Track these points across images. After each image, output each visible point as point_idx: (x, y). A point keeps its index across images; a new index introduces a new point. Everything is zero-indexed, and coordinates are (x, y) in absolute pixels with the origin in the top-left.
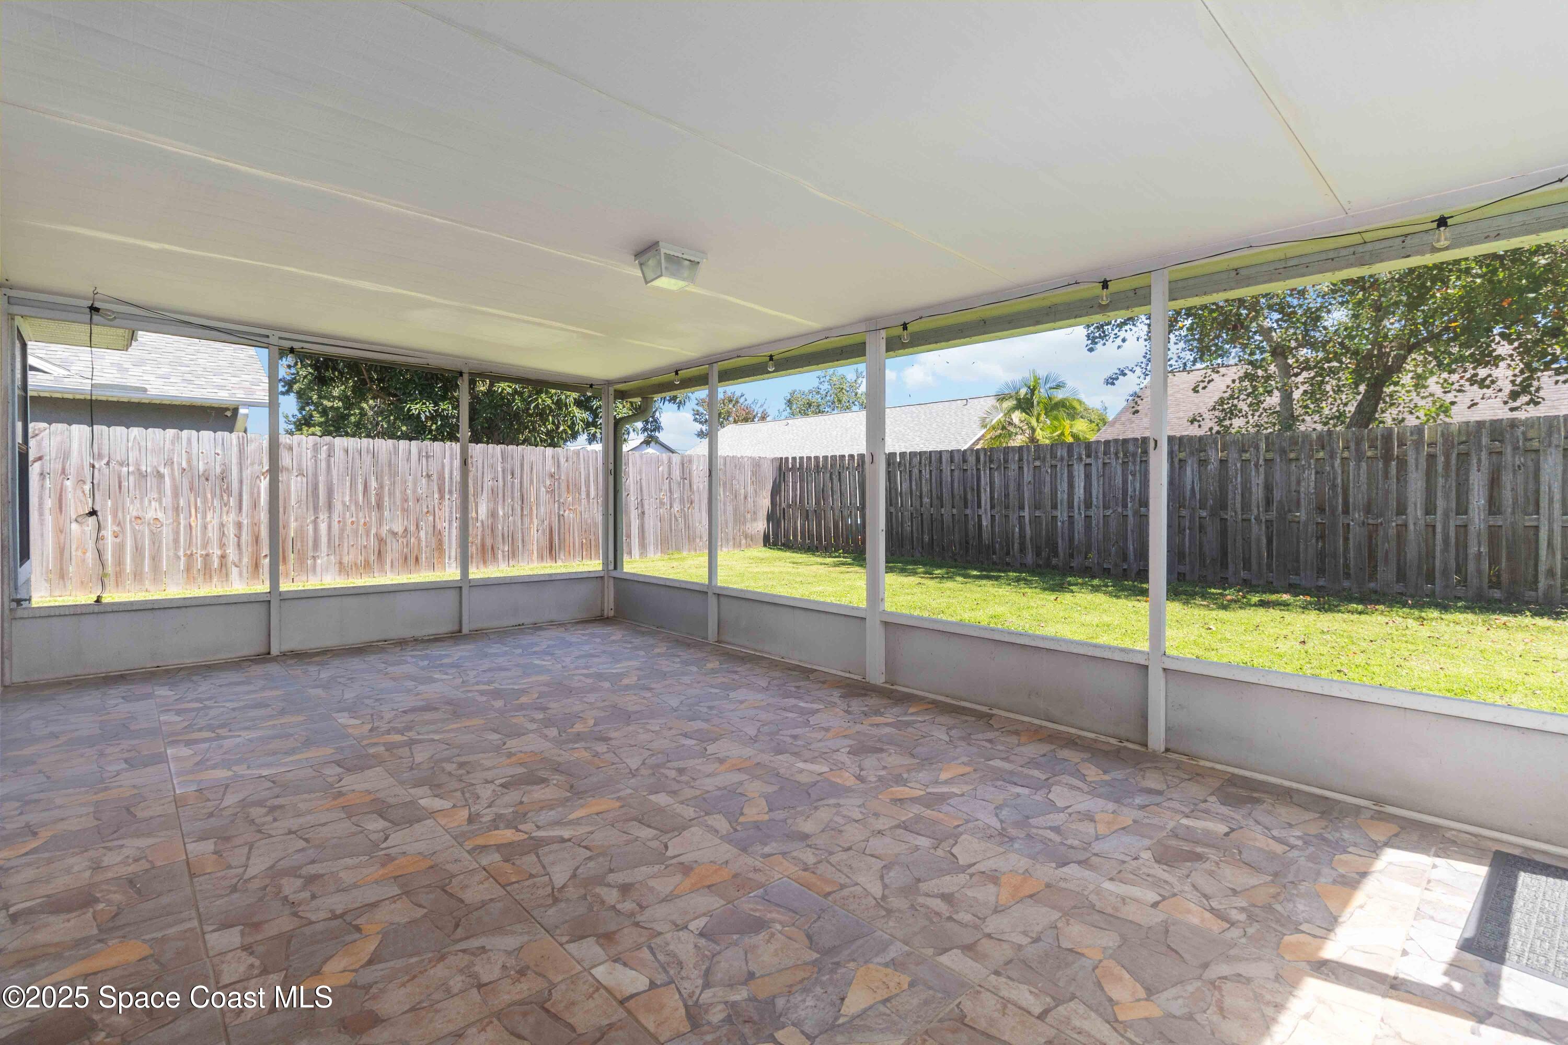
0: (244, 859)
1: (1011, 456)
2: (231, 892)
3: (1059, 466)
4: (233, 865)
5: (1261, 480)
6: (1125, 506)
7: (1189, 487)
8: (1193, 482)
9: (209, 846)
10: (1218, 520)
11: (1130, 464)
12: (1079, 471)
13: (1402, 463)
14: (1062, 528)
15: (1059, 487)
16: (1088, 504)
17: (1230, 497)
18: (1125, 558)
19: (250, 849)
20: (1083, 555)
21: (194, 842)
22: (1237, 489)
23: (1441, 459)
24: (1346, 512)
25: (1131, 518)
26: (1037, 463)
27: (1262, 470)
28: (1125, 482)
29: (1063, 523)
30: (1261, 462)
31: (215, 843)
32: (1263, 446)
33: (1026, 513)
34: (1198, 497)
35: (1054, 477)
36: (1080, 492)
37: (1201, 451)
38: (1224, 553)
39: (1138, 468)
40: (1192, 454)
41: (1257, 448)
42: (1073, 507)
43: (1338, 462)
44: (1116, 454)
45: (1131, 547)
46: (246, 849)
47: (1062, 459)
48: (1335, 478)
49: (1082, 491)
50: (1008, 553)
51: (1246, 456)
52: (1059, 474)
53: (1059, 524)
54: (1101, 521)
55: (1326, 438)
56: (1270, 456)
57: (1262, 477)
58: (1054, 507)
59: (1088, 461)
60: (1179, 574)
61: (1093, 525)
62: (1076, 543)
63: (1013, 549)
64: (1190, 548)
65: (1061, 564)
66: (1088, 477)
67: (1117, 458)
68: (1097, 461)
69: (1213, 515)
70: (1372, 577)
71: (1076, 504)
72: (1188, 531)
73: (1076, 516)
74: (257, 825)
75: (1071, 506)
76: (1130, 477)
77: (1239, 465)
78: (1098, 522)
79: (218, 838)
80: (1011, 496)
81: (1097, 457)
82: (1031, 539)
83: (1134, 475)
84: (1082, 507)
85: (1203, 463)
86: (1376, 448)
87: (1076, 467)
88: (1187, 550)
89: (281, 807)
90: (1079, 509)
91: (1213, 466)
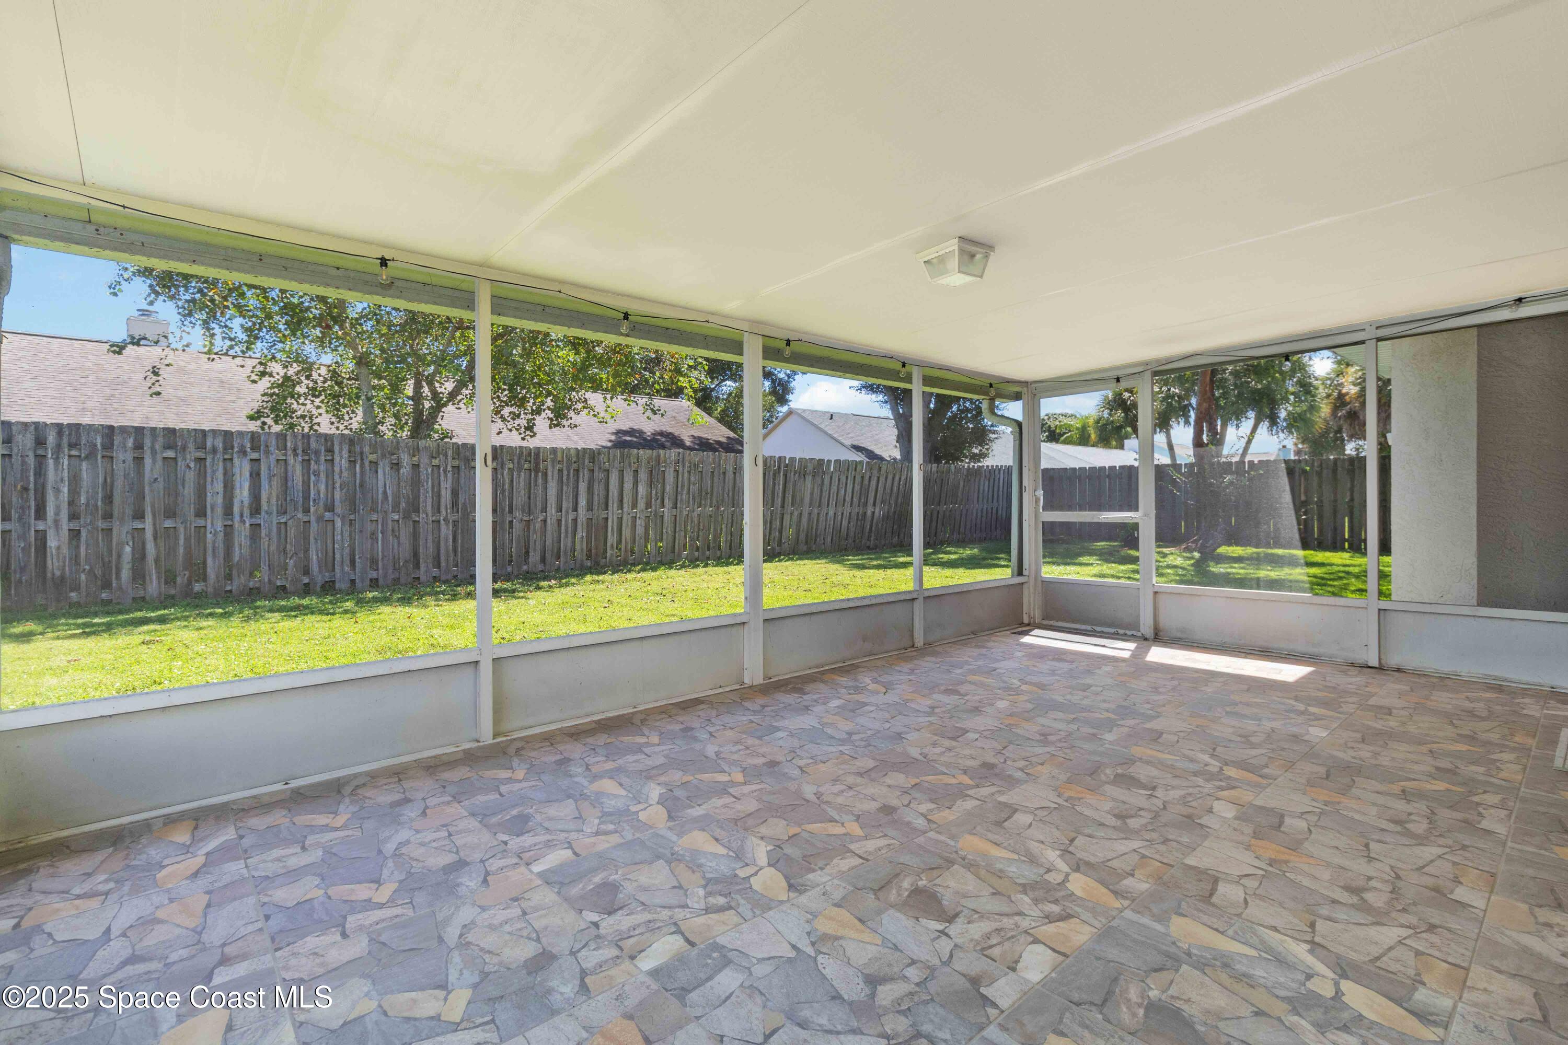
0: (1436, 863)
1: (117, 440)
2: (1468, 847)
3: (209, 460)
4: (1451, 864)
5: (449, 485)
6: (307, 511)
7: (381, 491)
8: (385, 485)
9: (1460, 894)
10: (411, 523)
11: (312, 462)
12: (242, 469)
13: (545, 475)
14: (214, 542)
15: (209, 487)
16: (256, 509)
17: (421, 500)
18: (306, 572)
19: (1423, 867)
20: (247, 573)
21: (1473, 907)
22: (427, 492)
23: (565, 473)
24: (511, 512)
25: (314, 525)
26: (170, 454)
27: (450, 475)
28: (306, 484)
29: (215, 534)
30: (449, 468)
31: (1452, 892)
32: (450, 453)
33: (148, 524)
34: (390, 499)
35: (202, 474)
36: (243, 493)
37: (393, 454)
38: (416, 554)
39: (322, 468)
40: (383, 456)
41: (446, 455)
42: (232, 514)
43: (506, 471)
44: (295, 450)
45: (315, 557)
46: (1426, 870)
47: (214, 451)
48: (504, 485)
49: (246, 493)
50: (107, 585)
51: (435, 462)
52: (209, 471)
53: (209, 536)
54: (275, 530)
55: (499, 451)
56: (456, 463)
57: (450, 481)
58: (201, 513)
59: (255, 455)
60: (371, 580)
61: (263, 535)
62: (236, 559)
63: (118, 577)
64: (382, 552)
65: (210, 590)
66: (255, 476)
67: (296, 455)
68: (267, 457)
69: (406, 516)
70: (526, 561)
71: (236, 509)
72: (380, 535)
73: (237, 525)
74: (1393, 883)
75: (228, 511)
76: (313, 478)
77: (430, 470)
78: (270, 531)
79: (1445, 896)
80: (117, 499)
81: (267, 452)
82: (157, 561)
83: (317, 474)
84: (246, 512)
85: (396, 466)
86: (530, 462)
87: (236, 461)
88: (380, 554)
89: (1348, 889)
90: (242, 516)
91: (405, 470)
